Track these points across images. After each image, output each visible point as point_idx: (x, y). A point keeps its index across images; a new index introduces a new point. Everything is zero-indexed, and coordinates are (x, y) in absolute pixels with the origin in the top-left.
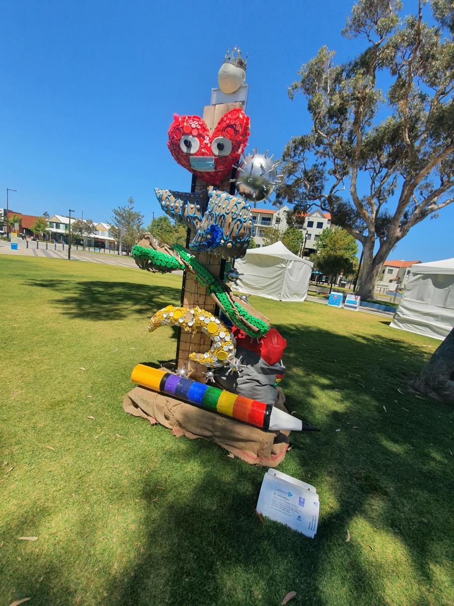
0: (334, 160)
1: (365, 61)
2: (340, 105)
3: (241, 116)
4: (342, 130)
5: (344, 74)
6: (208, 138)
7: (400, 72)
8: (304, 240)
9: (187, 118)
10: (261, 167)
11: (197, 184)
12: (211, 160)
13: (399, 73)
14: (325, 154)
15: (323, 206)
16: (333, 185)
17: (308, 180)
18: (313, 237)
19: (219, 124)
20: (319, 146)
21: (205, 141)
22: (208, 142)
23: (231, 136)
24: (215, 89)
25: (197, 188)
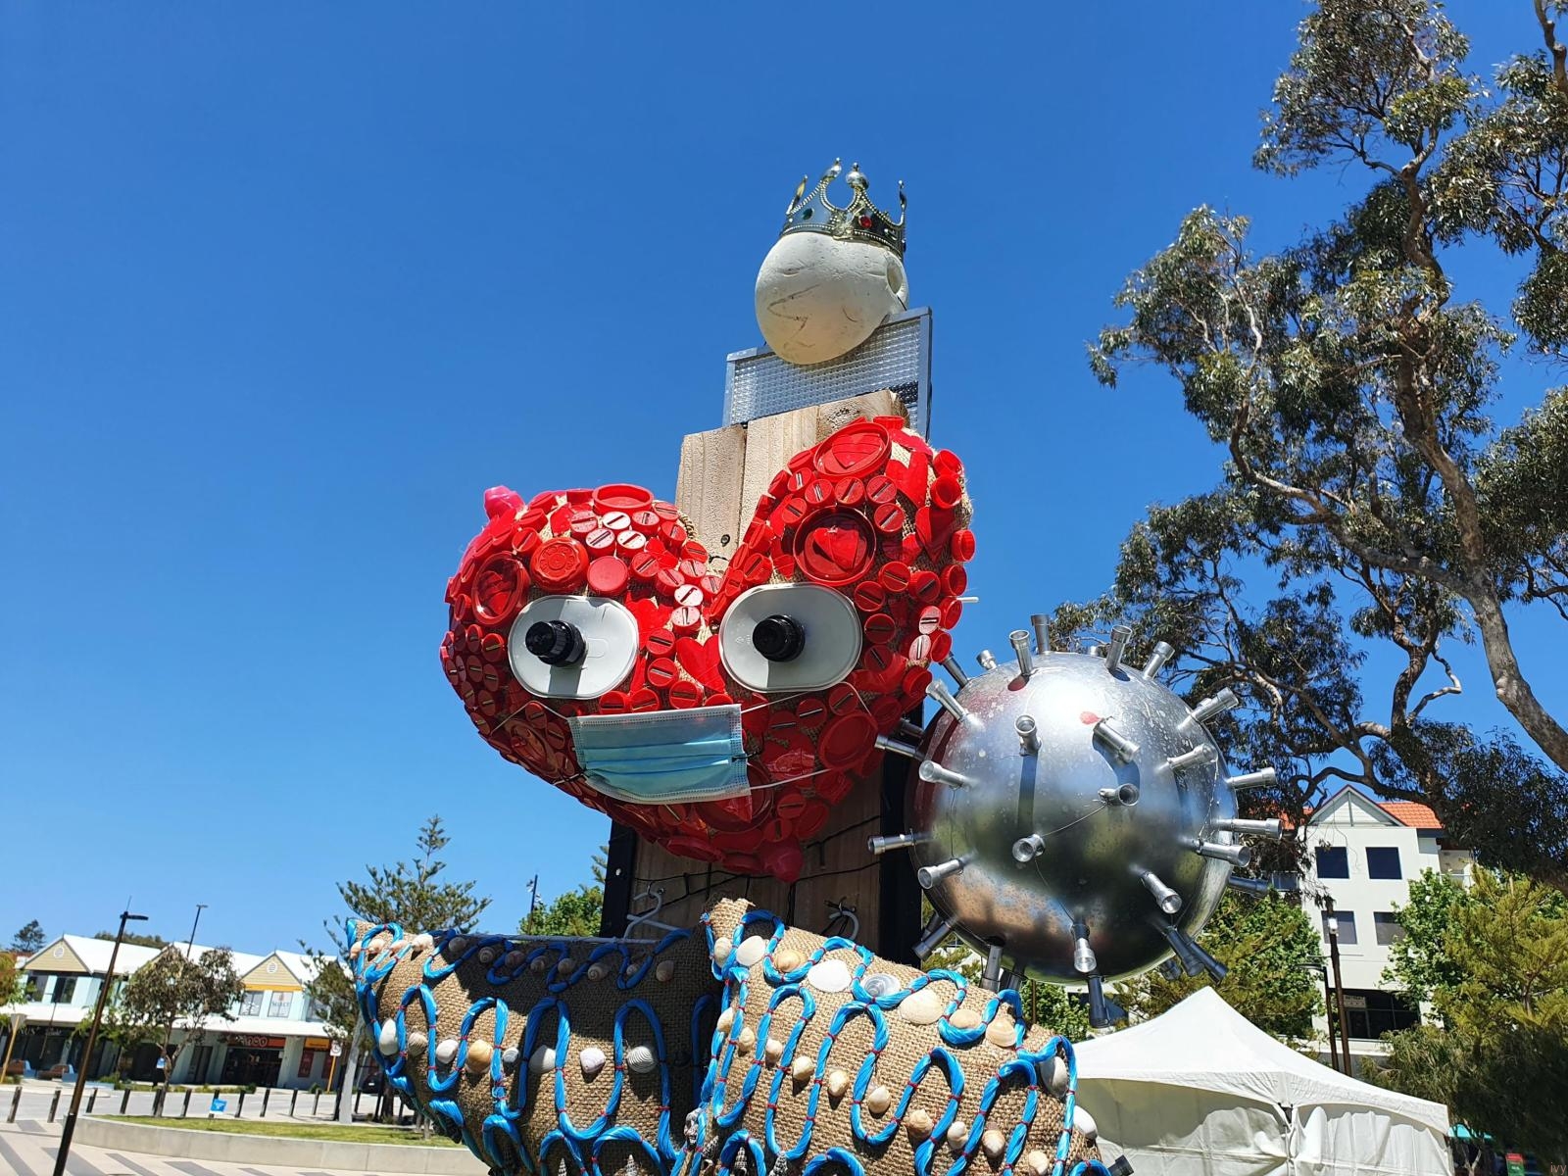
0: (1365, 574)
1: (1377, 226)
2: (1322, 377)
3: (900, 454)
4: (1362, 461)
5: (1305, 281)
6: (697, 597)
7: (1544, 232)
8: (1325, 949)
9: (562, 501)
10: (1102, 740)
11: (643, 871)
12: (722, 725)
13: (1540, 239)
14: (1313, 556)
15: (1378, 777)
16: (1396, 678)
17: (1267, 670)
18: (1366, 926)
19: (765, 509)
20: (1275, 530)
21: (678, 618)
22: (694, 616)
23: (850, 570)
24: (744, 354)
25: (640, 896)
